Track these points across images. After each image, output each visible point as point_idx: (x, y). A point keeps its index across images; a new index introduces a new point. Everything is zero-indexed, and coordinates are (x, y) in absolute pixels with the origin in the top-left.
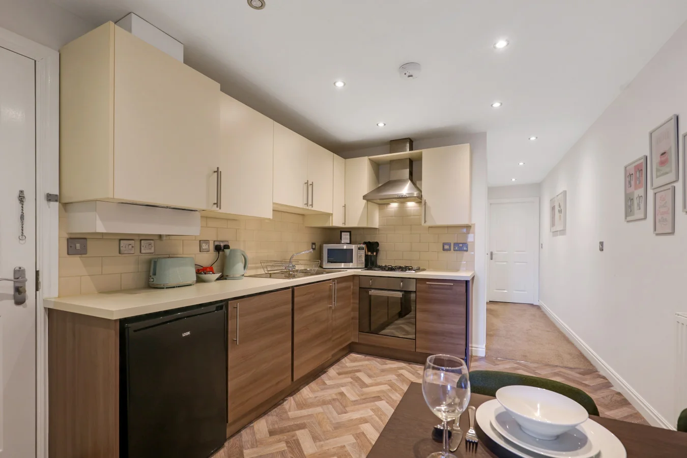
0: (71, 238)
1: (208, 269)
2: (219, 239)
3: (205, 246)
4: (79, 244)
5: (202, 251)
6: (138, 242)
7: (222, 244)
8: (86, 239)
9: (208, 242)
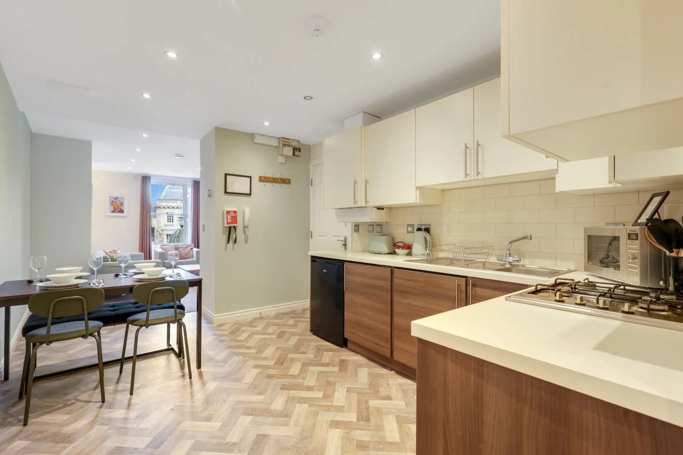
2: (421, 223)
3: (410, 229)
4: (357, 227)
5: (408, 232)
6: (375, 226)
7: (423, 227)
8: (358, 225)
9: (412, 226)
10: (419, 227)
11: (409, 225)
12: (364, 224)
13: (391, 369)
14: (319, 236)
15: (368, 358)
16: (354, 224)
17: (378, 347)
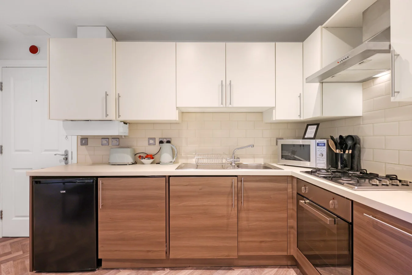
0: (82, 138)
1: (149, 156)
2: (163, 137)
3: (151, 142)
4: (84, 141)
5: (149, 144)
6: (110, 140)
7: (165, 140)
8: (87, 138)
9: (154, 139)
10: (161, 140)
11: (150, 139)
12: (94, 137)
13: (163, 268)
14: (16, 151)
15: (133, 268)
16: (80, 137)
17: (150, 254)
